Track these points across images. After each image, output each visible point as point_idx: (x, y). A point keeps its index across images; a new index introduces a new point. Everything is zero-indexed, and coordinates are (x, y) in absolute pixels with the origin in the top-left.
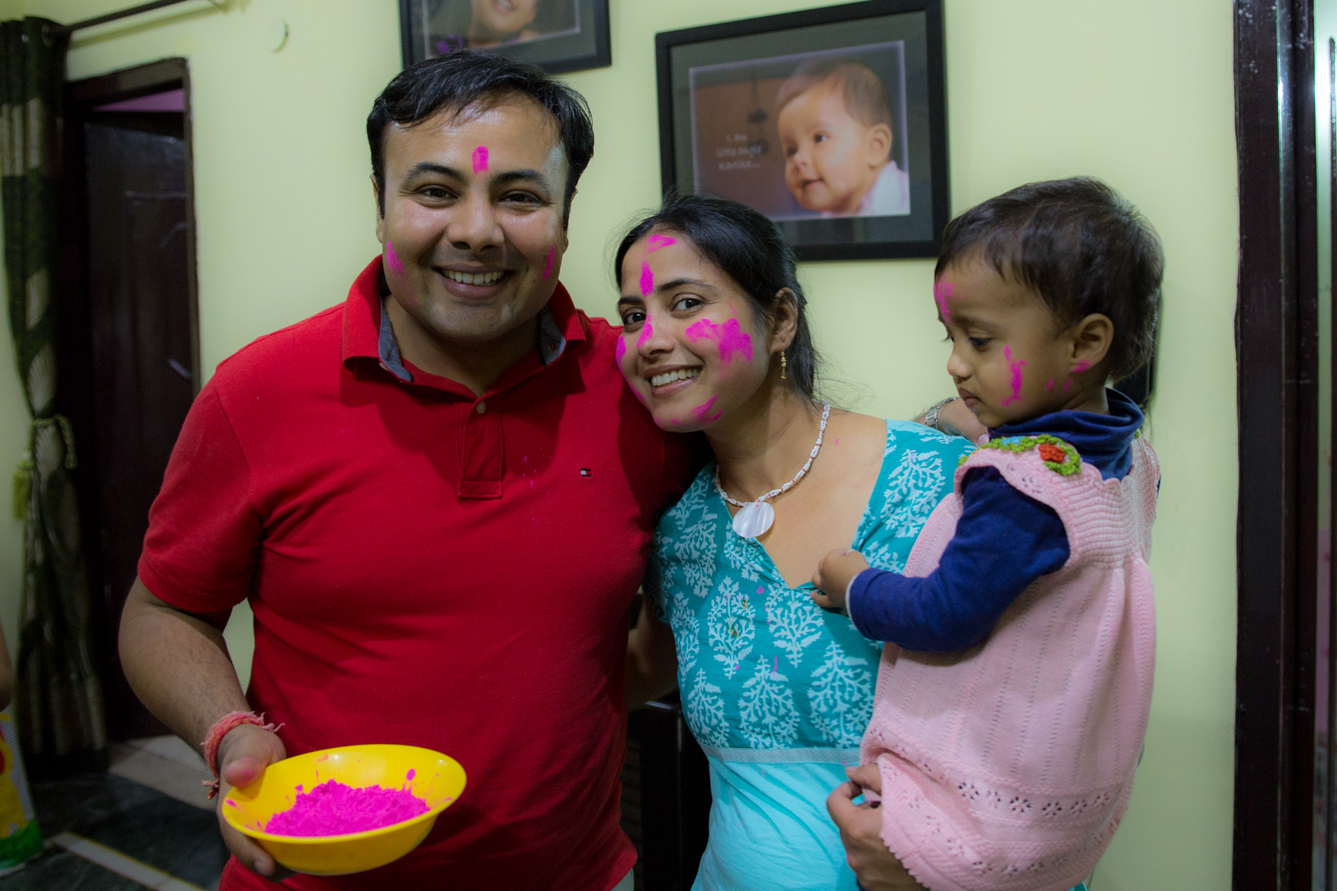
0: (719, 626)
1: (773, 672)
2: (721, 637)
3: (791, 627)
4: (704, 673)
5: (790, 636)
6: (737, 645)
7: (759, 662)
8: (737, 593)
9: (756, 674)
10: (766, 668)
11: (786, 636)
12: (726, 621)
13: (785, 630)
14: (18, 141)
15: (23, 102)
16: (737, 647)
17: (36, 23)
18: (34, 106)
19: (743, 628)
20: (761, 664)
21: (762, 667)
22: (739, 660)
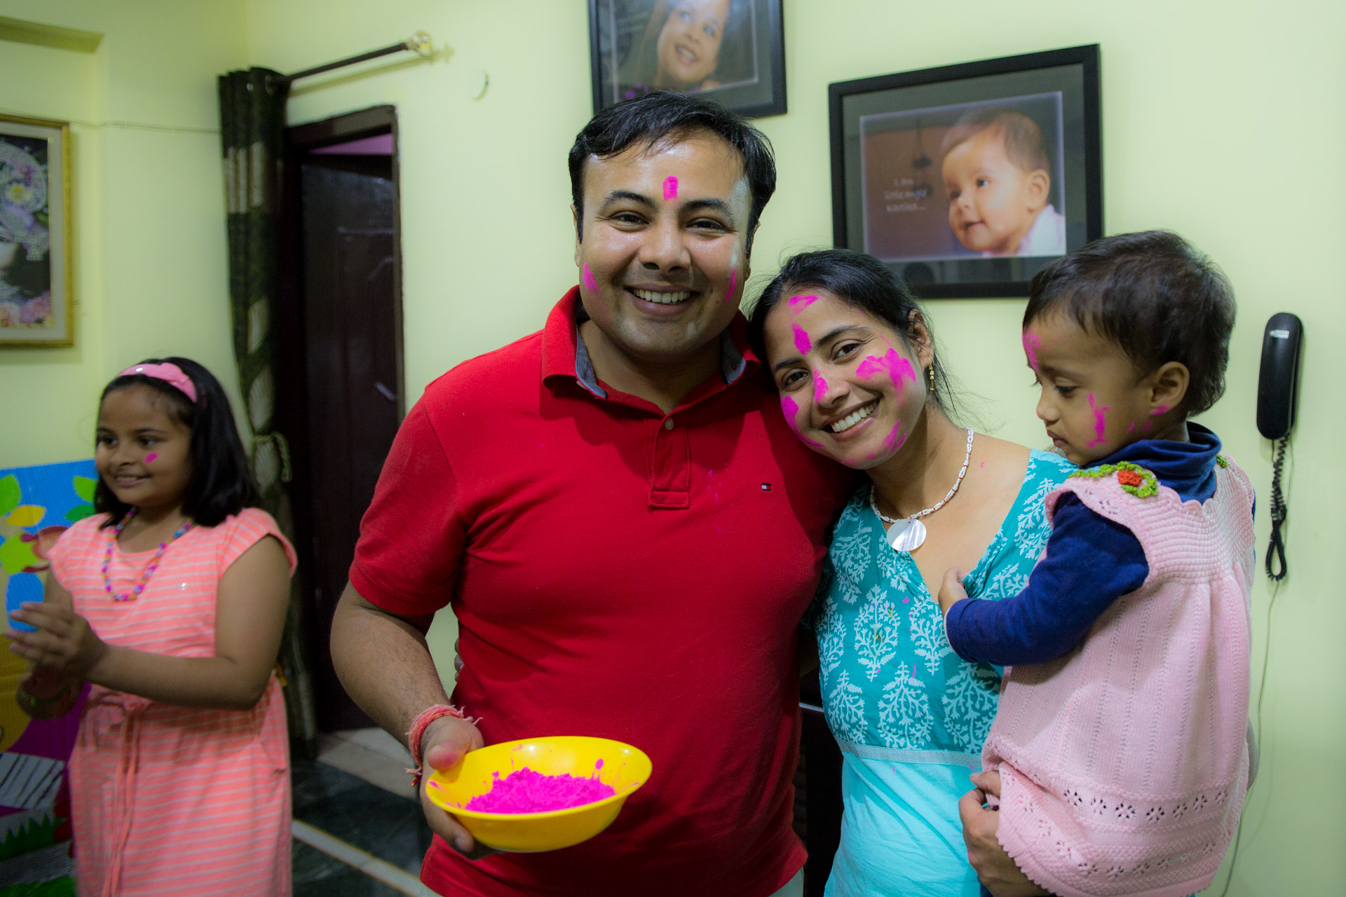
0: (864, 631)
1: (911, 678)
2: (867, 642)
3: (931, 637)
4: (847, 674)
5: (929, 646)
6: (882, 650)
7: (899, 667)
8: (884, 601)
9: (896, 678)
10: (906, 674)
11: (926, 645)
12: (871, 626)
13: (926, 640)
14: (243, 181)
15: (247, 145)
16: (881, 653)
17: (260, 74)
18: (257, 149)
19: (887, 635)
20: (901, 669)
21: (902, 672)
22: (881, 665)
